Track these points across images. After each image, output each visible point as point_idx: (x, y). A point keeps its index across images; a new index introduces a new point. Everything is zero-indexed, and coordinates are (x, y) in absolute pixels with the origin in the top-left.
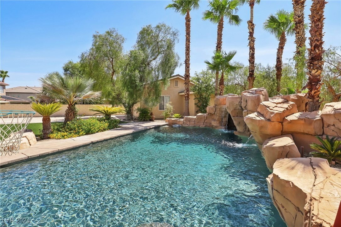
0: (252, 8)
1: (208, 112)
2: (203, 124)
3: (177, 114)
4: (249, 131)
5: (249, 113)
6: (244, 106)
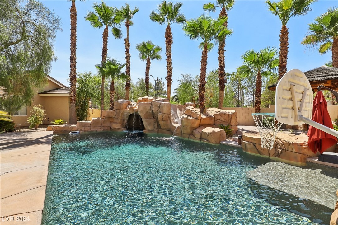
0: (128, 29)
1: (105, 116)
2: (101, 128)
3: (59, 120)
4: (157, 129)
5: (164, 115)
6: (157, 110)
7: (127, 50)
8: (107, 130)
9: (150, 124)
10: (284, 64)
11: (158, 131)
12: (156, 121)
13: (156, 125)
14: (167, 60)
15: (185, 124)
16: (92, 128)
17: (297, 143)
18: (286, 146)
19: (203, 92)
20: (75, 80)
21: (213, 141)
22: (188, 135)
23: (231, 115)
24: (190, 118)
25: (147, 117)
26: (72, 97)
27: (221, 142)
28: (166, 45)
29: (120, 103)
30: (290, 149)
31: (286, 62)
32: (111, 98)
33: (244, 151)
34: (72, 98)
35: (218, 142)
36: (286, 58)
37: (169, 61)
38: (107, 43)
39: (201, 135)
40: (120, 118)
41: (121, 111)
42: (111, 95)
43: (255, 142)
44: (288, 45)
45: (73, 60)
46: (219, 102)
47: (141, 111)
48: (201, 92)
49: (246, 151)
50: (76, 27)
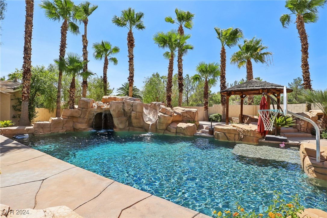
1: (68, 115)
2: (62, 129)
3: (5, 121)
4: (128, 126)
5: (138, 114)
6: (129, 109)
7: (85, 47)
8: (69, 131)
9: (121, 123)
10: (224, 74)
11: (129, 128)
12: (127, 119)
13: (127, 123)
14: (129, 62)
15: (162, 120)
16: (52, 129)
17: (253, 130)
18: (246, 133)
19: (170, 93)
20: (30, 74)
21: (189, 134)
22: (163, 131)
23: (195, 112)
24: (165, 115)
25: (119, 116)
26: (25, 93)
27: (195, 135)
28: (129, 47)
29: (87, 102)
30: (249, 135)
31: (225, 74)
32: (72, 95)
33: (215, 139)
34: (25, 95)
35: (192, 135)
36: (225, 70)
37: (131, 63)
38: (66, 37)
39: (176, 130)
40: (86, 117)
41: (88, 110)
42: (72, 93)
43: (224, 132)
44: (226, 61)
45: (27, 51)
46: (179, 102)
47: (114, 110)
48: (169, 93)
49: (218, 139)
50: (33, 15)
